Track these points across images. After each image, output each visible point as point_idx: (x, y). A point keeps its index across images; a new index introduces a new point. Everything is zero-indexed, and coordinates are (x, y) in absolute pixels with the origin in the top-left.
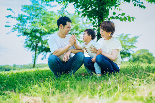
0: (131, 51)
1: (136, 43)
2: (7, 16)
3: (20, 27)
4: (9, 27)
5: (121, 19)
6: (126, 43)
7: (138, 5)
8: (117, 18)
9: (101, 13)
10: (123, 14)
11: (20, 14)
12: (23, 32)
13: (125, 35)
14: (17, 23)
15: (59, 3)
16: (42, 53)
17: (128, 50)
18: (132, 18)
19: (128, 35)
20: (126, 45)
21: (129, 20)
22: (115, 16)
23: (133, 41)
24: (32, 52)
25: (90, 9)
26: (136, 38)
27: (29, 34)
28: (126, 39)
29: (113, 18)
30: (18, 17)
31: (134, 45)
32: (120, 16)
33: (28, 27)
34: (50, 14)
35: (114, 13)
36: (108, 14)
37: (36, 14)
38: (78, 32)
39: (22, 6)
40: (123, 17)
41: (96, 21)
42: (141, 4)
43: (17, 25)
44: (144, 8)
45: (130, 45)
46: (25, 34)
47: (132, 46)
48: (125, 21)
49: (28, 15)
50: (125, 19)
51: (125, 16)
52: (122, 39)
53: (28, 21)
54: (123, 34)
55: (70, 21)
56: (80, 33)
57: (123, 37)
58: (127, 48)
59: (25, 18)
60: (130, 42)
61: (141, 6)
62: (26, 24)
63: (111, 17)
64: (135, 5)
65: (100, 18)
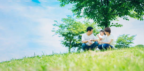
0: (130, 45)
1: (133, 40)
2: (53, 24)
3: (61, 31)
4: (54, 32)
5: (116, 26)
6: (127, 40)
7: (125, 19)
8: (114, 25)
9: (106, 23)
10: (117, 24)
11: (61, 24)
12: (62, 34)
13: (125, 35)
14: (59, 29)
15: (85, 18)
16: (72, 48)
17: (128, 45)
18: (122, 25)
19: (128, 35)
20: (126, 42)
21: (120, 26)
22: (113, 25)
23: (131, 39)
24: (66, 47)
25: (101, 22)
26: (133, 37)
27: (66, 35)
28: (127, 38)
29: (112, 26)
30: (60, 25)
31: (132, 41)
32: (115, 25)
33: (66, 31)
34: (78, 23)
35: (113, 23)
36: (110, 24)
37: (70, 24)
38: (95, 34)
39: (62, 19)
40: (117, 25)
41: (104, 27)
42: (127, 18)
43: (59, 30)
44: (128, 20)
45: (129, 41)
46: (63, 35)
47: (130, 42)
48: (118, 27)
49: (66, 24)
50: (118, 26)
51: (118, 24)
52: (124, 38)
53: (66, 28)
54: (124, 35)
55: (92, 29)
56: (96, 34)
57: (124, 37)
58: (127, 43)
59: (64, 26)
60: (129, 40)
61: (127, 19)
62: (64, 29)
63: (111, 25)
64: (124, 19)
65: (106, 26)
